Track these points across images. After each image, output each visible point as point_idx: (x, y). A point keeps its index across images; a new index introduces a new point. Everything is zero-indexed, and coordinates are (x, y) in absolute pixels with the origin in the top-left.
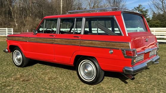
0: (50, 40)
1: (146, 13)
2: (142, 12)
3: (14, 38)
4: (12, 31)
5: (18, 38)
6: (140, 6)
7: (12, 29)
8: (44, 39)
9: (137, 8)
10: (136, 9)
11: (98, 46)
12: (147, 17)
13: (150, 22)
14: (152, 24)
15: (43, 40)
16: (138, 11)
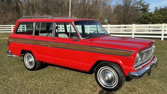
1: (147, 7)
2: (143, 6)
4: (25, 27)
7: (25, 26)
9: (139, 2)
10: (138, 4)
12: (148, 12)
13: (153, 16)
14: (154, 18)
16: (139, 5)
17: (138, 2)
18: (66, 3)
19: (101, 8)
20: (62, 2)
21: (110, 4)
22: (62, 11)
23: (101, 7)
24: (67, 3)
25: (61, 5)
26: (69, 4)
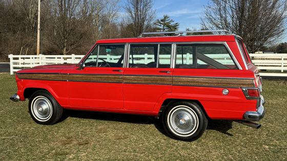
0: (115, 78)
1: (176, 29)
2: (169, 27)
3: (34, 76)
5: (45, 75)
6: (166, 17)
8: (102, 76)
9: (162, 21)
10: (160, 23)
11: (204, 84)
15: (101, 78)
16: (162, 26)
17: (160, 20)
18: (31, 16)
19: (100, 28)
20: (24, 14)
21: (115, 21)
22: (24, 29)
23: (99, 26)
24: (33, 15)
25: (22, 19)
26: (37, 17)
